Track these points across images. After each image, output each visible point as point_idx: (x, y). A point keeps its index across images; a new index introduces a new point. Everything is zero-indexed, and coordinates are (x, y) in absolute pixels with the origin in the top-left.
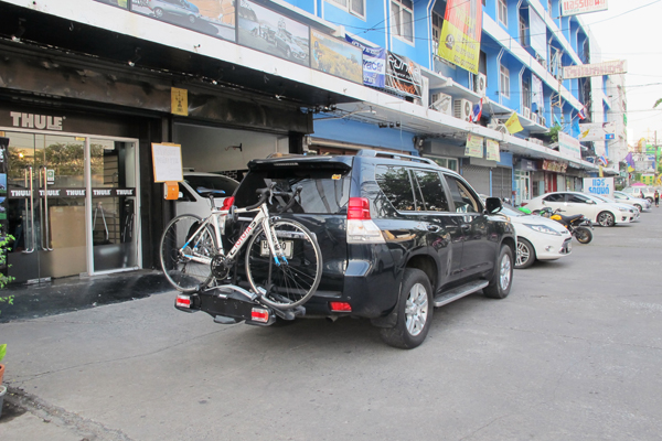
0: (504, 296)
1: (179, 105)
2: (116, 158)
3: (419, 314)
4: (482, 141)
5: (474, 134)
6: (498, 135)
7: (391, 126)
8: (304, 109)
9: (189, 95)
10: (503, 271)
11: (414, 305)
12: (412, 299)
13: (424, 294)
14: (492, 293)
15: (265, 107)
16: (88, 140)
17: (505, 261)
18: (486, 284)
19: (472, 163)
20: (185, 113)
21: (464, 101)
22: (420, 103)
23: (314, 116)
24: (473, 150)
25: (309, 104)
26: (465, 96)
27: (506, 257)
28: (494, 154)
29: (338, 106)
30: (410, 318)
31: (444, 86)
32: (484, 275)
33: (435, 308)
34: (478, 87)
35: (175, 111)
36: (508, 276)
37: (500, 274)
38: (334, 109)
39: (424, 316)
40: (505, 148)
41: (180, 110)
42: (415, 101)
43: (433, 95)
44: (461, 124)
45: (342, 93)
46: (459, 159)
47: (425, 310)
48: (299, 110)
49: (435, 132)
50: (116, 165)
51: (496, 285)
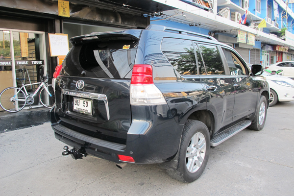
0: (261, 129)
1: (64, 11)
2: (33, 44)
3: (198, 155)
4: (246, 34)
5: (242, 30)
6: (254, 31)
7: (196, 25)
8: (146, 15)
9: (70, 4)
10: (260, 113)
11: (195, 149)
12: (192, 145)
13: (203, 139)
14: (253, 128)
15: (120, 13)
16: (12, 33)
17: (262, 106)
18: (250, 124)
19: (240, 46)
20: (68, 14)
21: (237, 13)
22: (212, 12)
23: (151, 19)
24: (241, 39)
25: (148, 12)
26: (237, 10)
27: (263, 103)
28: (252, 42)
29: (164, 12)
30: (190, 160)
31: (226, 4)
32: (248, 117)
33: (211, 147)
34: (244, 6)
35: (61, 14)
36: (263, 115)
37: (259, 115)
38: (161, 14)
39: (203, 156)
40: (258, 39)
41: (64, 14)
42: (209, 11)
43: (219, 8)
44: (235, 24)
45: (164, 3)
46: (233, 44)
47: (204, 151)
48: (142, 15)
49: (220, 29)
50: (34, 47)
51: (256, 123)
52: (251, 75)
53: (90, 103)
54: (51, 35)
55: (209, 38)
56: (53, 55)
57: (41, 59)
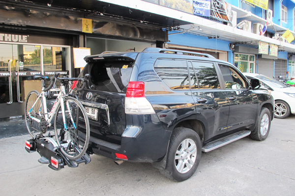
0: (263, 139)
1: (87, 28)
2: (60, 56)
3: (189, 158)
4: (267, 45)
5: (263, 42)
6: (278, 42)
7: (215, 38)
8: (164, 29)
9: (93, 22)
10: (263, 124)
11: (185, 153)
12: (182, 150)
13: (193, 144)
14: (254, 137)
15: (139, 28)
16: (42, 47)
17: (265, 118)
18: (249, 133)
19: (263, 57)
20: (90, 30)
21: (258, 24)
22: (231, 24)
23: (169, 32)
24: (263, 50)
25: (166, 26)
26: (259, 22)
27: (266, 115)
28: (274, 53)
29: (181, 27)
30: (180, 162)
31: (246, 16)
32: (248, 127)
33: (203, 152)
34: (268, 17)
35: (84, 30)
36: (267, 127)
37: (260, 126)
38: (178, 28)
39: (194, 159)
40: (280, 49)
41: (87, 30)
42: (228, 24)
43: (239, 20)
44: (258, 36)
45: (180, 19)
46: (256, 55)
47: (195, 155)
48: (161, 29)
49: (241, 41)
50: (61, 59)
51: (257, 133)
52: (250, 89)
53: (96, 111)
54: (75, 49)
55: (206, 56)
56: (76, 66)
57: (66, 70)
